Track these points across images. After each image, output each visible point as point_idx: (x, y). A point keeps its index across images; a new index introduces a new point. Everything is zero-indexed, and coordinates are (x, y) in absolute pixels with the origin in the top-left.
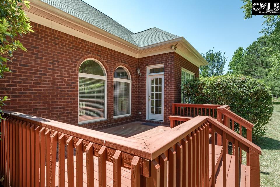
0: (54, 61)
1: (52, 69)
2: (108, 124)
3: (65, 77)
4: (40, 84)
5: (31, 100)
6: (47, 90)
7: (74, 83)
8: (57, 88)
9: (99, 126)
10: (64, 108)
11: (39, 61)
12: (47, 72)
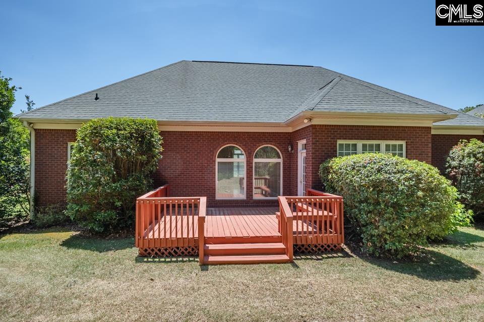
0: (197, 153)
1: (196, 159)
2: (246, 203)
3: (205, 163)
4: (189, 169)
5: (184, 180)
6: (193, 173)
7: (212, 167)
8: (200, 171)
9: (235, 203)
10: (204, 186)
11: (188, 155)
12: (193, 161)
